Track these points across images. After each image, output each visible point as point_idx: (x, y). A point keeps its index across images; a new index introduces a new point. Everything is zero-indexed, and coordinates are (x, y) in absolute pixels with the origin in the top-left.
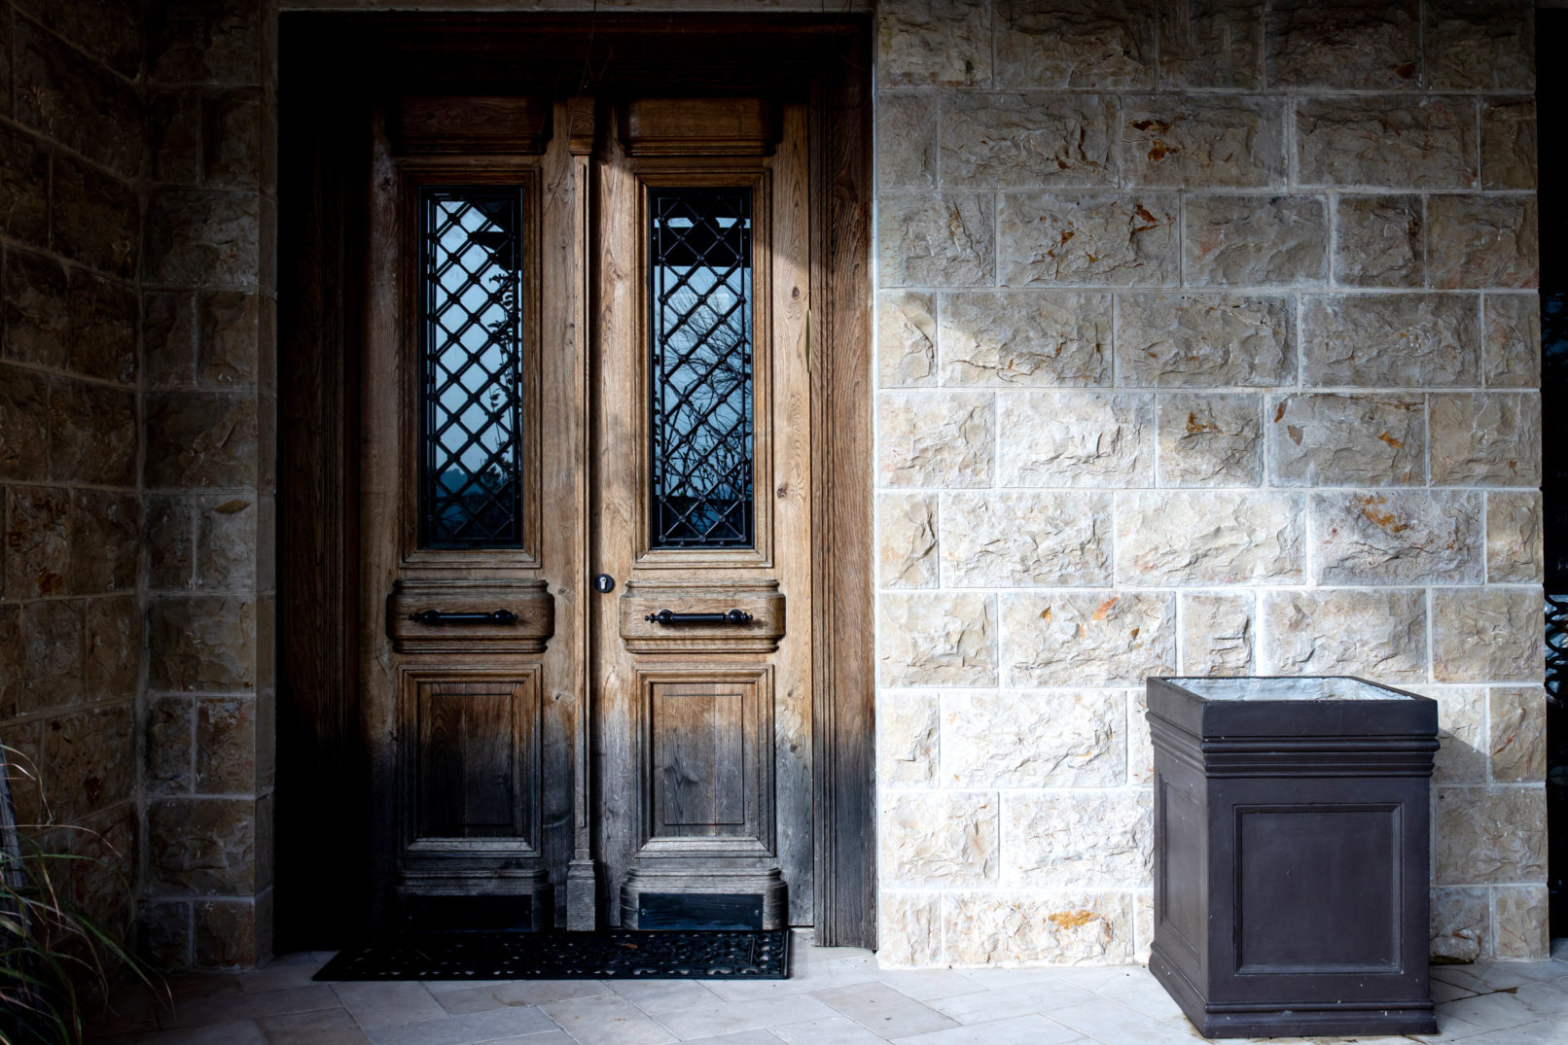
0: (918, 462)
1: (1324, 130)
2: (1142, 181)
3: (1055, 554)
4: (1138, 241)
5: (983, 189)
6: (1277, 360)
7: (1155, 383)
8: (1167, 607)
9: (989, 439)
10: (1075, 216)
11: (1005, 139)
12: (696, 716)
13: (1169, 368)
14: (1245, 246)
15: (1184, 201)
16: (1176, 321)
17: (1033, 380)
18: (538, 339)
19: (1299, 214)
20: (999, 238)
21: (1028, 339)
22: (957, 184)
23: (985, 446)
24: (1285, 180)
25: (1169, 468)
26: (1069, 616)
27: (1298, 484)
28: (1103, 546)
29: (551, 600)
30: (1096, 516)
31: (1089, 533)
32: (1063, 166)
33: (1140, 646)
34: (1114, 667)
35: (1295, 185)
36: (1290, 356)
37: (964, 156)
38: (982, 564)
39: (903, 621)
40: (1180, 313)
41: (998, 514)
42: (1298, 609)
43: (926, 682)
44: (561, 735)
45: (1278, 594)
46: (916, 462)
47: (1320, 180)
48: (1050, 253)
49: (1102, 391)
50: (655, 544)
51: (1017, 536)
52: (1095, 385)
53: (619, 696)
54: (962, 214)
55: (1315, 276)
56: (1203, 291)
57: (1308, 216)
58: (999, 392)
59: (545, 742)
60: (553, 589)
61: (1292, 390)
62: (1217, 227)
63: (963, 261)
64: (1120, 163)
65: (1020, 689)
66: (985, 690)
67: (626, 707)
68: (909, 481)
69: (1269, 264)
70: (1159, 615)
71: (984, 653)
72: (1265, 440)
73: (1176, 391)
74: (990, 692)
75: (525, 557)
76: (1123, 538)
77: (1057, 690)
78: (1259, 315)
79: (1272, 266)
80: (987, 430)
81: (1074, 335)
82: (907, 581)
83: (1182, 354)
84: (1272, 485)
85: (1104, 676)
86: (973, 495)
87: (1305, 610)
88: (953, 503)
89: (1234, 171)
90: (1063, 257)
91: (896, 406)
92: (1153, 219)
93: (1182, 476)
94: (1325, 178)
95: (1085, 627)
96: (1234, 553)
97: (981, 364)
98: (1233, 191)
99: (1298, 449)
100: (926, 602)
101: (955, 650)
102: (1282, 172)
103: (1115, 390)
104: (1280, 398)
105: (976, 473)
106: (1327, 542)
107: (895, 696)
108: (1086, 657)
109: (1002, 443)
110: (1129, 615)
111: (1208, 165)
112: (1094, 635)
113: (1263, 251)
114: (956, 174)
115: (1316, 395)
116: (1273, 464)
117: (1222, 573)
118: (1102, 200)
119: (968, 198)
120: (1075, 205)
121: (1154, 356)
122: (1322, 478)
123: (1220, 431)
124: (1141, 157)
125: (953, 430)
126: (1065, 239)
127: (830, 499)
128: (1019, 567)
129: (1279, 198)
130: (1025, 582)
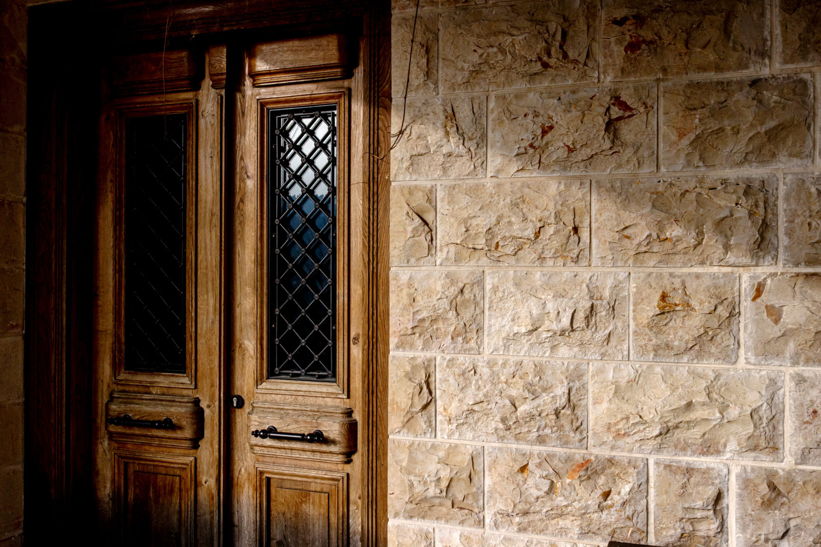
0: (417, 330)
1: (808, 7)
2: (620, 74)
3: (532, 417)
4: (616, 130)
5: (478, 91)
6: (752, 241)
7: (630, 262)
8: (638, 473)
9: (478, 311)
10: (554, 111)
11: (492, 47)
12: (298, 505)
13: (643, 249)
14: (722, 130)
15: (662, 89)
16: (650, 204)
17: (517, 260)
18: (194, 224)
19: (781, 95)
20: (490, 135)
21: (510, 223)
22: (454, 90)
23: (474, 319)
24: (767, 61)
25: (643, 342)
26: (545, 473)
27: (777, 363)
28: (578, 412)
29: (202, 411)
30: (571, 384)
31: (564, 400)
32: (546, 66)
33: (611, 506)
34: (585, 524)
35: (777, 65)
36: (769, 235)
37: (460, 64)
38: (470, 420)
39: (404, 464)
40: (655, 196)
41: (485, 378)
42: (773, 487)
43: (423, 518)
44: (207, 510)
45: (753, 469)
46: (415, 330)
47: (804, 58)
48: (531, 146)
49: (581, 269)
50: (271, 374)
51: (498, 399)
52: (573, 264)
53: (246, 485)
54: (457, 115)
55: (798, 155)
56: (678, 175)
57: (791, 96)
58: (487, 271)
59: (198, 514)
60: (203, 404)
61: (772, 270)
62: (692, 113)
63: (457, 156)
64: (600, 59)
65: (503, 532)
66: (473, 529)
67: (251, 493)
68: (412, 346)
69: (747, 145)
70: (631, 479)
71: (470, 498)
72: (742, 319)
73: (651, 270)
74: (477, 531)
75: (186, 380)
76: (597, 406)
77: (536, 537)
78: (734, 197)
79: (751, 147)
80: (476, 304)
81: (552, 220)
82: (409, 430)
83: (654, 235)
84: (748, 363)
85: (577, 530)
86: (464, 360)
87: (781, 488)
88: (447, 366)
89: (712, 57)
90: (544, 149)
91: (401, 282)
92: (631, 109)
93: (655, 350)
94: (811, 56)
95: (559, 485)
96: (706, 428)
97: (471, 246)
98: (712, 76)
99: (776, 328)
100: (424, 449)
101: (444, 494)
102: (764, 54)
103: (592, 269)
104: (759, 277)
105: (466, 341)
106: (807, 422)
107: (398, 526)
108: (559, 512)
109: (490, 315)
110: (603, 477)
111: (686, 54)
112: (566, 493)
113: (741, 134)
114: (454, 81)
115: (798, 275)
116: (750, 343)
117: (695, 444)
118: (582, 94)
119: (463, 101)
120: (556, 101)
121: (628, 237)
122: (803, 357)
123: (693, 309)
124: (618, 50)
125: (445, 303)
126: (544, 132)
127: (374, 351)
128: (501, 426)
129: (760, 80)
130: (508, 439)
